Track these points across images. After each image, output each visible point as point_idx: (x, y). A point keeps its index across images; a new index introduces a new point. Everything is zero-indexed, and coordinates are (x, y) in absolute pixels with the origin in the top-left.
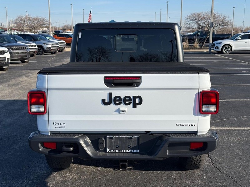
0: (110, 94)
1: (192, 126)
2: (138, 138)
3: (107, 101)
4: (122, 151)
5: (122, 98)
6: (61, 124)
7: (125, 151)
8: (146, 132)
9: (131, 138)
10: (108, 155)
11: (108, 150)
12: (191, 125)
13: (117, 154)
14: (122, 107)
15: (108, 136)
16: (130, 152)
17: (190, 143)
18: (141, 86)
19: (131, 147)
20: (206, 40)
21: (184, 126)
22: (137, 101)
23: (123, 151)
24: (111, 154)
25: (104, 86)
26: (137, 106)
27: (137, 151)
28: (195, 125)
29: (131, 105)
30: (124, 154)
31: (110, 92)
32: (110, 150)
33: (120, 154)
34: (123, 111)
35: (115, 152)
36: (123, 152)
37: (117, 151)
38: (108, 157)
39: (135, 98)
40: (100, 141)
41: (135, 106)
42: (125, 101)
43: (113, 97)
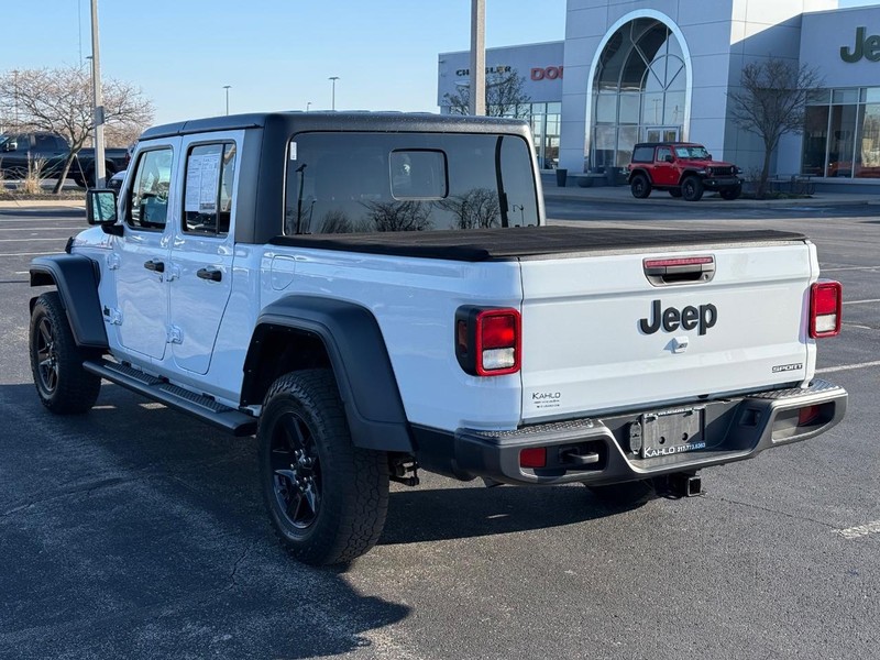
0: (656, 305)
2: (703, 411)
3: (650, 324)
4: (672, 450)
5: (680, 311)
6: (550, 396)
7: (679, 450)
8: (700, 396)
9: (690, 413)
11: (646, 453)
12: (795, 367)
13: (664, 461)
14: (681, 335)
15: (646, 416)
18: (715, 280)
20: (68, 168)
21: (785, 370)
22: (708, 317)
23: (677, 450)
24: (652, 461)
26: (708, 330)
27: (701, 445)
29: (696, 329)
30: (677, 459)
31: (657, 297)
32: (650, 452)
33: (670, 459)
34: (681, 346)
35: (661, 456)
36: (676, 452)
37: (663, 452)
39: (703, 309)
40: (633, 430)
41: (702, 332)
42: (684, 318)
43: (662, 311)
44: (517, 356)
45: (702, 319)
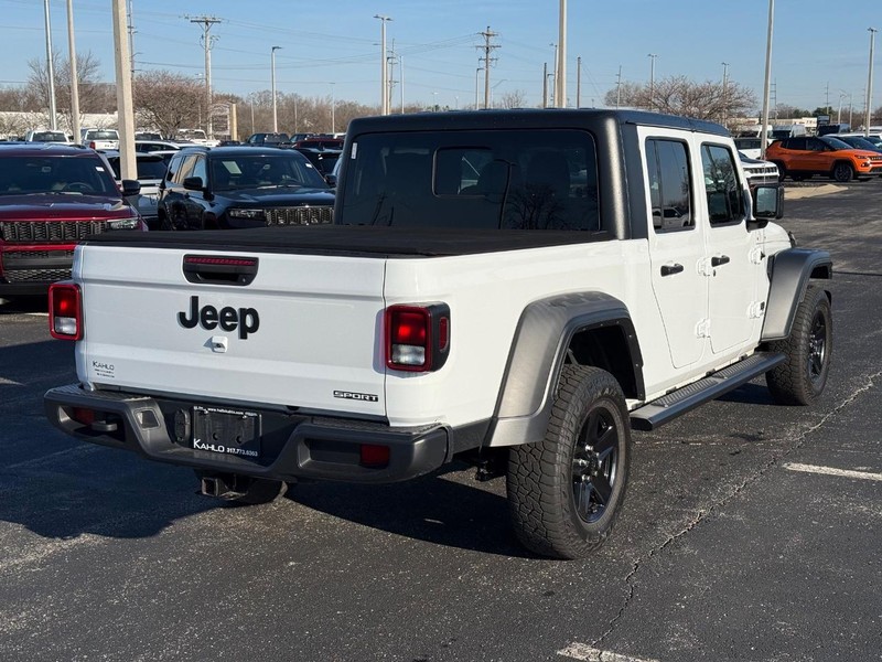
0: (195, 300)
1: (371, 399)
2: (257, 418)
3: (188, 317)
4: (221, 449)
5: (219, 310)
6: (106, 366)
7: (229, 450)
8: (288, 407)
9: (242, 417)
10: (197, 455)
11: (195, 443)
12: (368, 398)
13: (213, 455)
14: (218, 335)
15: (195, 408)
16: (239, 455)
17: (361, 445)
18: (255, 284)
19: (244, 442)
21: (351, 398)
22: (249, 322)
23: (226, 450)
24: (201, 452)
25: (182, 279)
26: (249, 334)
27: (252, 453)
28: (377, 400)
29: (236, 331)
30: (226, 458)
31: (195, 294)
32: (200, 444)
33: (219, 456)
34: (219, 346)
35: (210, 450)
36: (225, 452)
37: (213, 447)
38: (195, 461)
39: (244, 312)
40: (177, 418)
41: (243, 336)
42: (223, 319)
43: (200, 308)
44: (80, 326)
45: (243, 322)
